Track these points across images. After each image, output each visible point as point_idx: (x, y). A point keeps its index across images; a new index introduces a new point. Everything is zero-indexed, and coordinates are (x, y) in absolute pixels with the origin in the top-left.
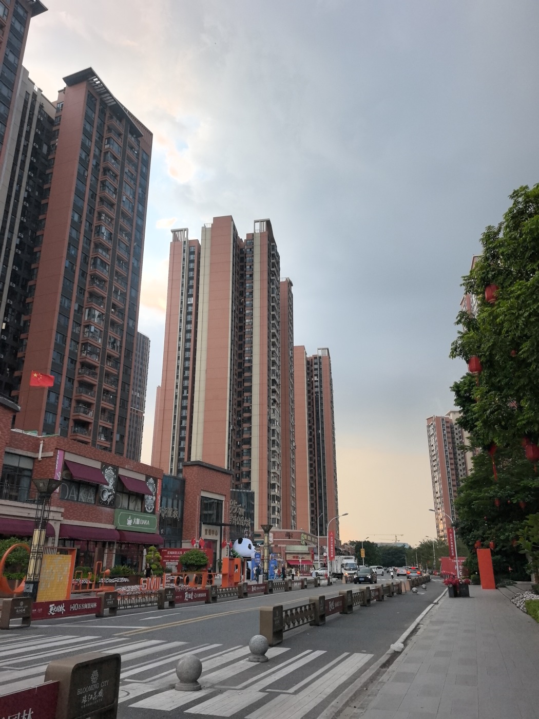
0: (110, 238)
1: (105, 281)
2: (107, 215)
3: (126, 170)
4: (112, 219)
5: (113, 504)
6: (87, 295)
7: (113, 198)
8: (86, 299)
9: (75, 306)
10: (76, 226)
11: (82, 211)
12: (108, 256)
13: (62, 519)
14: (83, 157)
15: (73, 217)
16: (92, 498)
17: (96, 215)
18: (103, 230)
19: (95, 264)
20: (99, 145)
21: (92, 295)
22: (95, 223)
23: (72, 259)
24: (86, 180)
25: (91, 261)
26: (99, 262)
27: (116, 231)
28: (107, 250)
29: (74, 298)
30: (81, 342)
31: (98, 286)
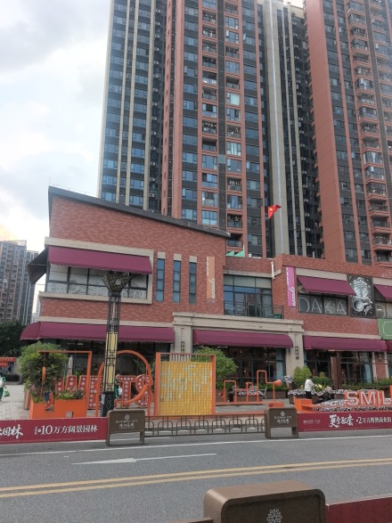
0: (371, 86)
1: (376, 125)
2: (363, 68)
3: (373, 21)
4: (369, 70)
5: (372, 314)
6: (361, 142)
7: (366, 51)
8: (360, 146)
9: (351, 155)
10: (336, 89)
11: (339, 74)
12: (373, 102)
13: (303, 330)
14: (329, 31)
15: (331, 83)
16: (343, 309)
17: (353, 72)
18: (362, 81)
19: (361, 113)
20: (341, 14)
21: (366, 140)
22: (354, 79)
23: (339, 118)
24: (336, 49)
25: (357, 113)
26: (364, 110)
27: (376, 77)
28: (371, 97)
29: (349, 149)
30: (365, 184)
31: (369, 131)
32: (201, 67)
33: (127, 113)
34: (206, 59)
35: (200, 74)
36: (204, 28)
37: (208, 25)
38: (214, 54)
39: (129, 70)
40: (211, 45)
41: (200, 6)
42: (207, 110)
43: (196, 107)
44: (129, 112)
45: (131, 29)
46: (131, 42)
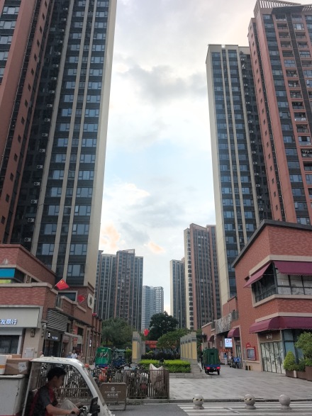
32: (292, 111)
33: (233, 152)
34: (295, 104)
35: (292, 115)
36: (289, 82)
37: (291, 79)
38: (300, 99)
39: (230, 122)
40: (297, 93)
41: (283, 68)
42: (303, 141)
43: (294, 140)
44: (234, 151)
45: (228, 93)
46: (229, 102)
